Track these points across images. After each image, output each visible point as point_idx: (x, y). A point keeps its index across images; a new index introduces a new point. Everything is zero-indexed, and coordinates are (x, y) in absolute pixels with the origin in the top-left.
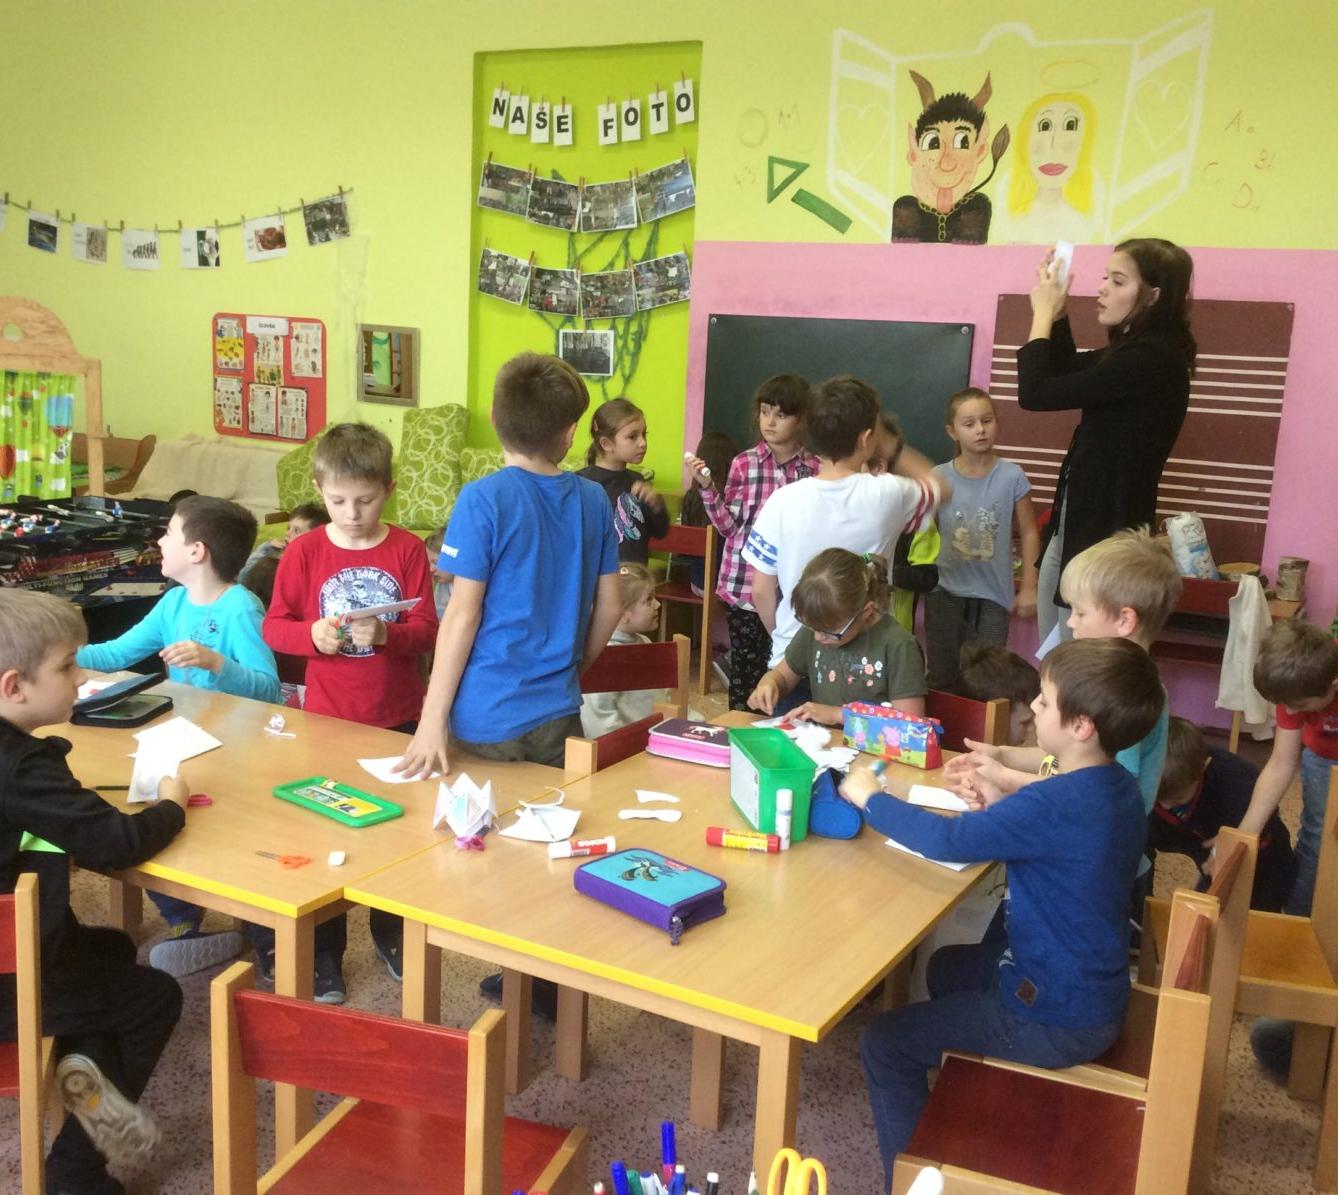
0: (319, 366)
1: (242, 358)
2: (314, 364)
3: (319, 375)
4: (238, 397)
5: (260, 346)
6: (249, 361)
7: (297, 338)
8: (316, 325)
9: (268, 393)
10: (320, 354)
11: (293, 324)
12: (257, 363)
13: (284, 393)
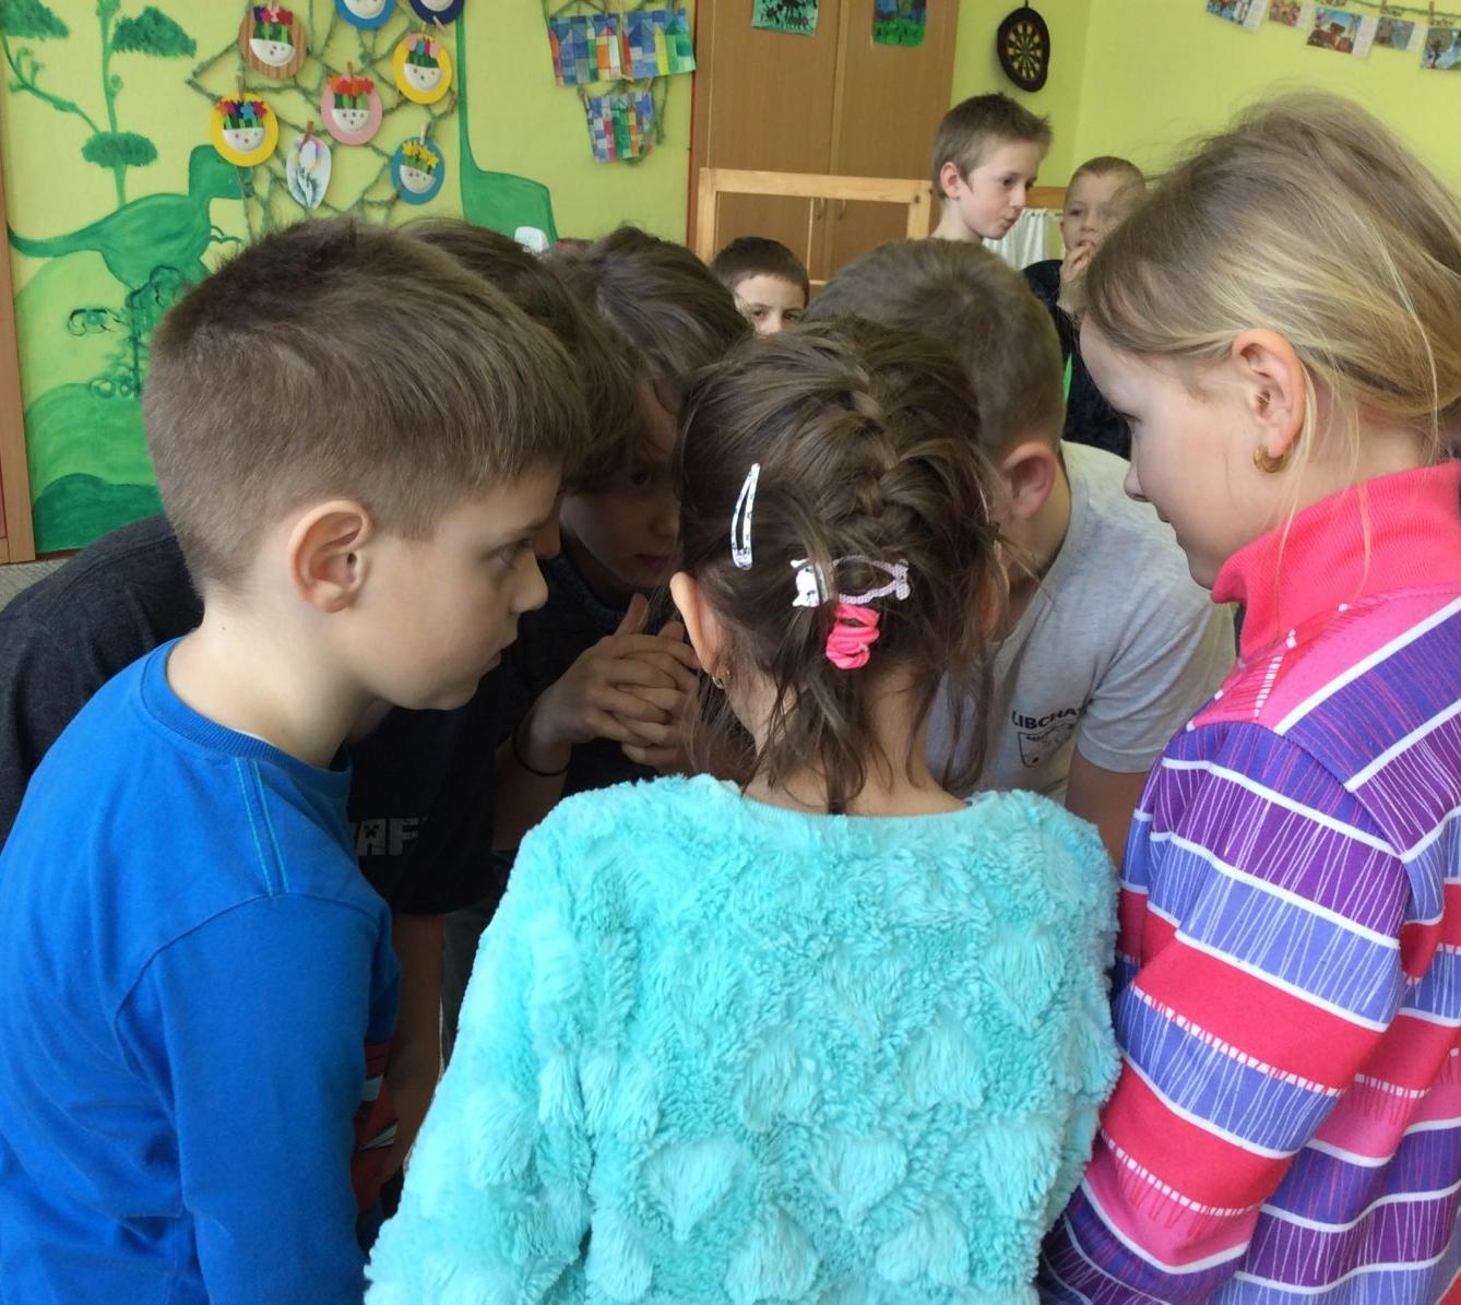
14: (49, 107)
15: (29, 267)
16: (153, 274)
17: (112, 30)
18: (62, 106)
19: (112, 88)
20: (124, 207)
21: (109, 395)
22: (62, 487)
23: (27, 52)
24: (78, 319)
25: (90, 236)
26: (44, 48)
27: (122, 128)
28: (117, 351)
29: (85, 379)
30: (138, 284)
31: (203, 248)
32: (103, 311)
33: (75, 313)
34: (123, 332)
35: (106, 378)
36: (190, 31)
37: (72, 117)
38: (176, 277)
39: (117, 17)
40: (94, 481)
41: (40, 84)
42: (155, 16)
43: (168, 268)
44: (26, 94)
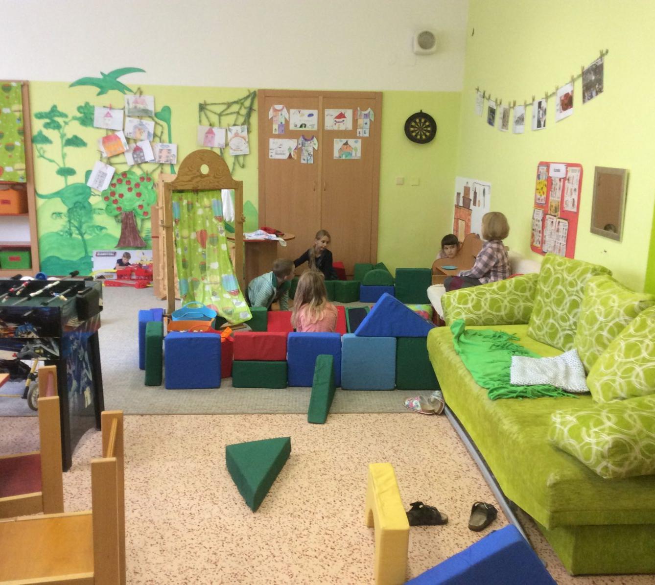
0: (576, 203)
1: (545, 196)
2: (574, 200)
3: (575, 210)
4: (541, 223)
5: (553, 187)
6: (547, 199)
7: (568, 179)
8: (578, 169)
9: (552, 222)
10: (577, 193)
11: (570, 169)
12: (551, 198)
13: (559, 222)
14: (47, 161)
15: (40, 202)
16: (75, 204)
17: (64, 141)
18: (51, 161)
19: (64, 156)
20: (67, 186)
21: (62, 235)
22: (49, 258)
23: (42, 148)
24: (54, 215)
25: (58, 194)
26: (46, 147)
27: (68, 166)
28: (64, 224)
29: (56, 230)
30: (71, 206)
31: (89, 198)
32: (61, 213)
33: (54, 213)
34: (66, 219)
35: (61, 231)
36: (85, 140)
37: (53, 164)
38: (81, 205)
39: (66, 138)
40: (58, 258)
41: (46, 155)
42: (76, 137)
43: (80, 203)
44: (42, 159)
